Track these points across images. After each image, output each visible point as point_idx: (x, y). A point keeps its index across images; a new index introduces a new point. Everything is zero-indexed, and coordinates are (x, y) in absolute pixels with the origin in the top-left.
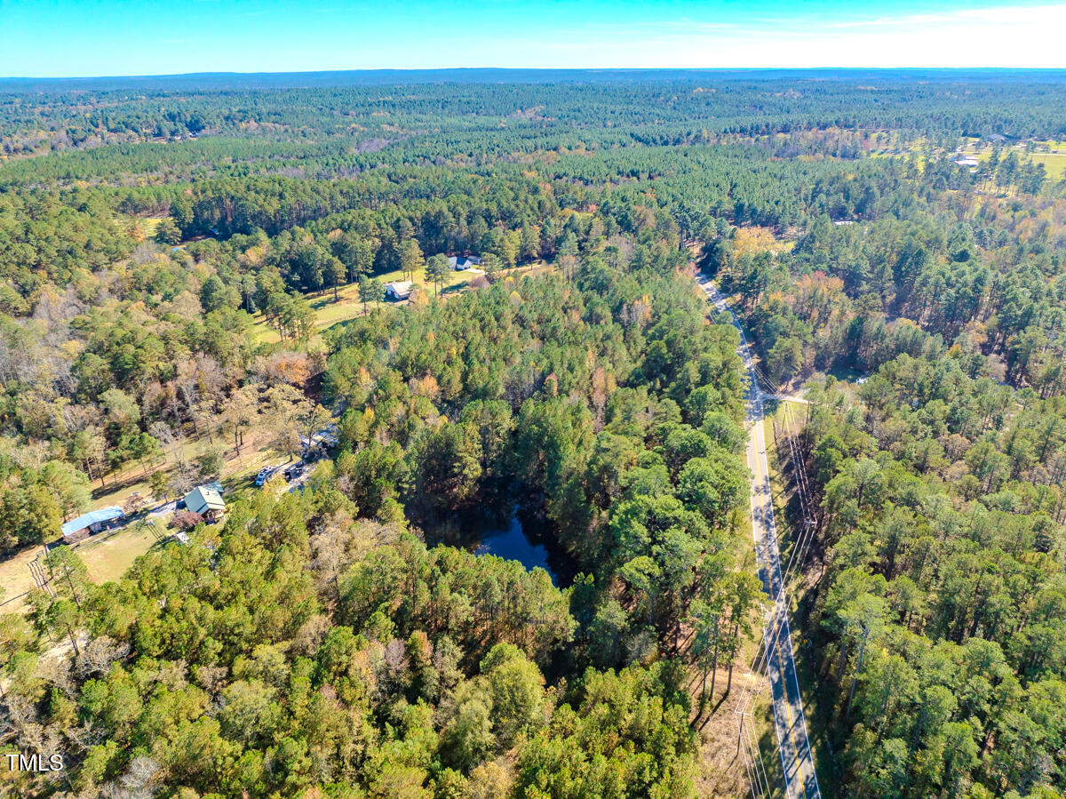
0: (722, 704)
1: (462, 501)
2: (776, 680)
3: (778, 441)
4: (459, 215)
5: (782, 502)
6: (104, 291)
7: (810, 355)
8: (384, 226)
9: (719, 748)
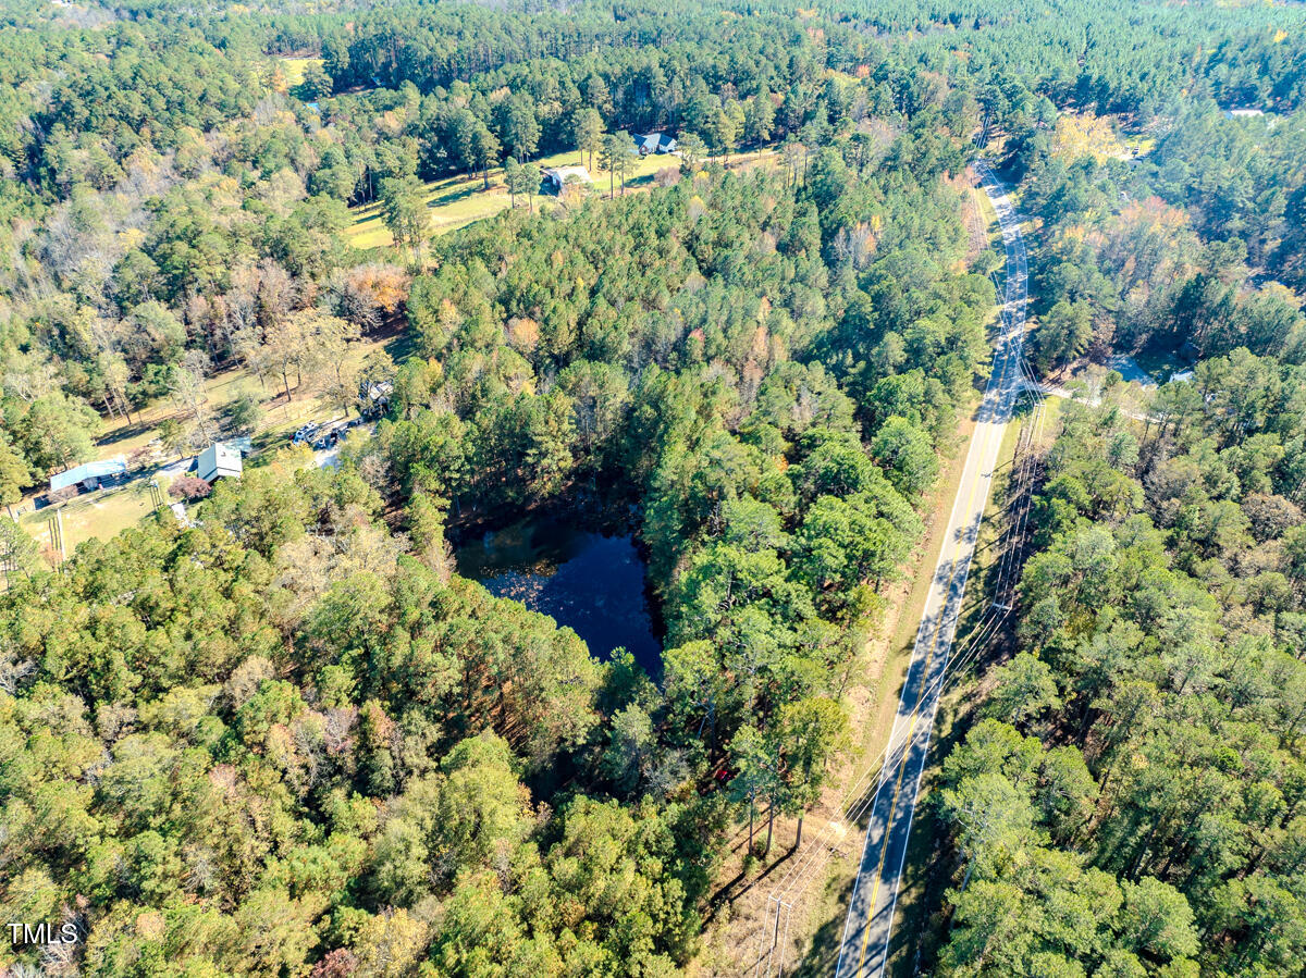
0: (782, 864)
1: (543, 498)
2: (876, 840)
3: (1018, 460)
4: (674, 72)
5: (988, 559)
6: (206, 161)
7: (1106, 331)
8: (570, 84)
9: (752, 932)
